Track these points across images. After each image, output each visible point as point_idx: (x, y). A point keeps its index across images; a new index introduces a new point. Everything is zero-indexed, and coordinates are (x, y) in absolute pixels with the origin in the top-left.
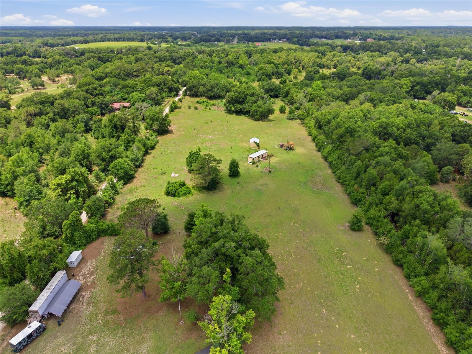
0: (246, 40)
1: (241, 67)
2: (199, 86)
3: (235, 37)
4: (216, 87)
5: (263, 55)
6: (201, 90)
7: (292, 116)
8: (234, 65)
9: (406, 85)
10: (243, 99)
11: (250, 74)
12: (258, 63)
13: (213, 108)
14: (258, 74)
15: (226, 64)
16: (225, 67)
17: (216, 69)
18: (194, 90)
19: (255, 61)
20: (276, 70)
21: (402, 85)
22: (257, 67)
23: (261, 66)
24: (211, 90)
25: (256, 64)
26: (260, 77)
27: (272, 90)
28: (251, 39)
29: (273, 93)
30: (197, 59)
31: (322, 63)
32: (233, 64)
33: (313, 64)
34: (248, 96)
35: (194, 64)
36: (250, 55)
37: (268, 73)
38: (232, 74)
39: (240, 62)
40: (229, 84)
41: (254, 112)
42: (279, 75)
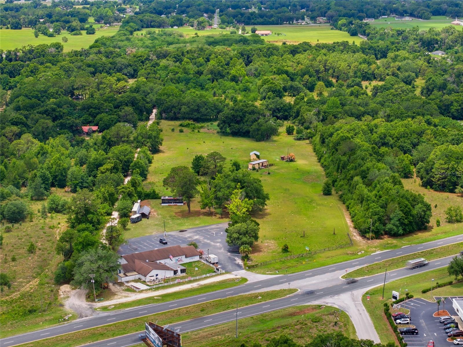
0: (239, 22)
1: (234, 79)
2: (179, 106)
3: (214, 12)
4: (204, 107)
5: (271, 58)
6: (184, 110)
7: (300, 135)
8: (223, 77)
9: (457, 102)
10: (241, 117)
11: (249, 90)
12: (262, 73)
13: (202, 130)
14: (261, 90)
15: (210, 76)
16: (209, 79)
17: (194, 83)
18: (172, 112)
19: (256, 70)
20: (290, 83)
21: (452, 102)
22: (259, 80)
23: (266, 77)
24: (198, 111)
25: (257, 75)
26: (264, 94)
27: (279, 110)
28: (249, 18)
29: (281, 113)
30: (159, 68)
31: (370, 72)
32: (221, 75)
33: (355, 73)
34: (247, 114)
35: (158, 76)
36: (248, 57)
37: (277, 88)
38: (220, 91)
39: (233, 72)
40: (220, 102)
41: (254, 131)
42: (294, 91)
